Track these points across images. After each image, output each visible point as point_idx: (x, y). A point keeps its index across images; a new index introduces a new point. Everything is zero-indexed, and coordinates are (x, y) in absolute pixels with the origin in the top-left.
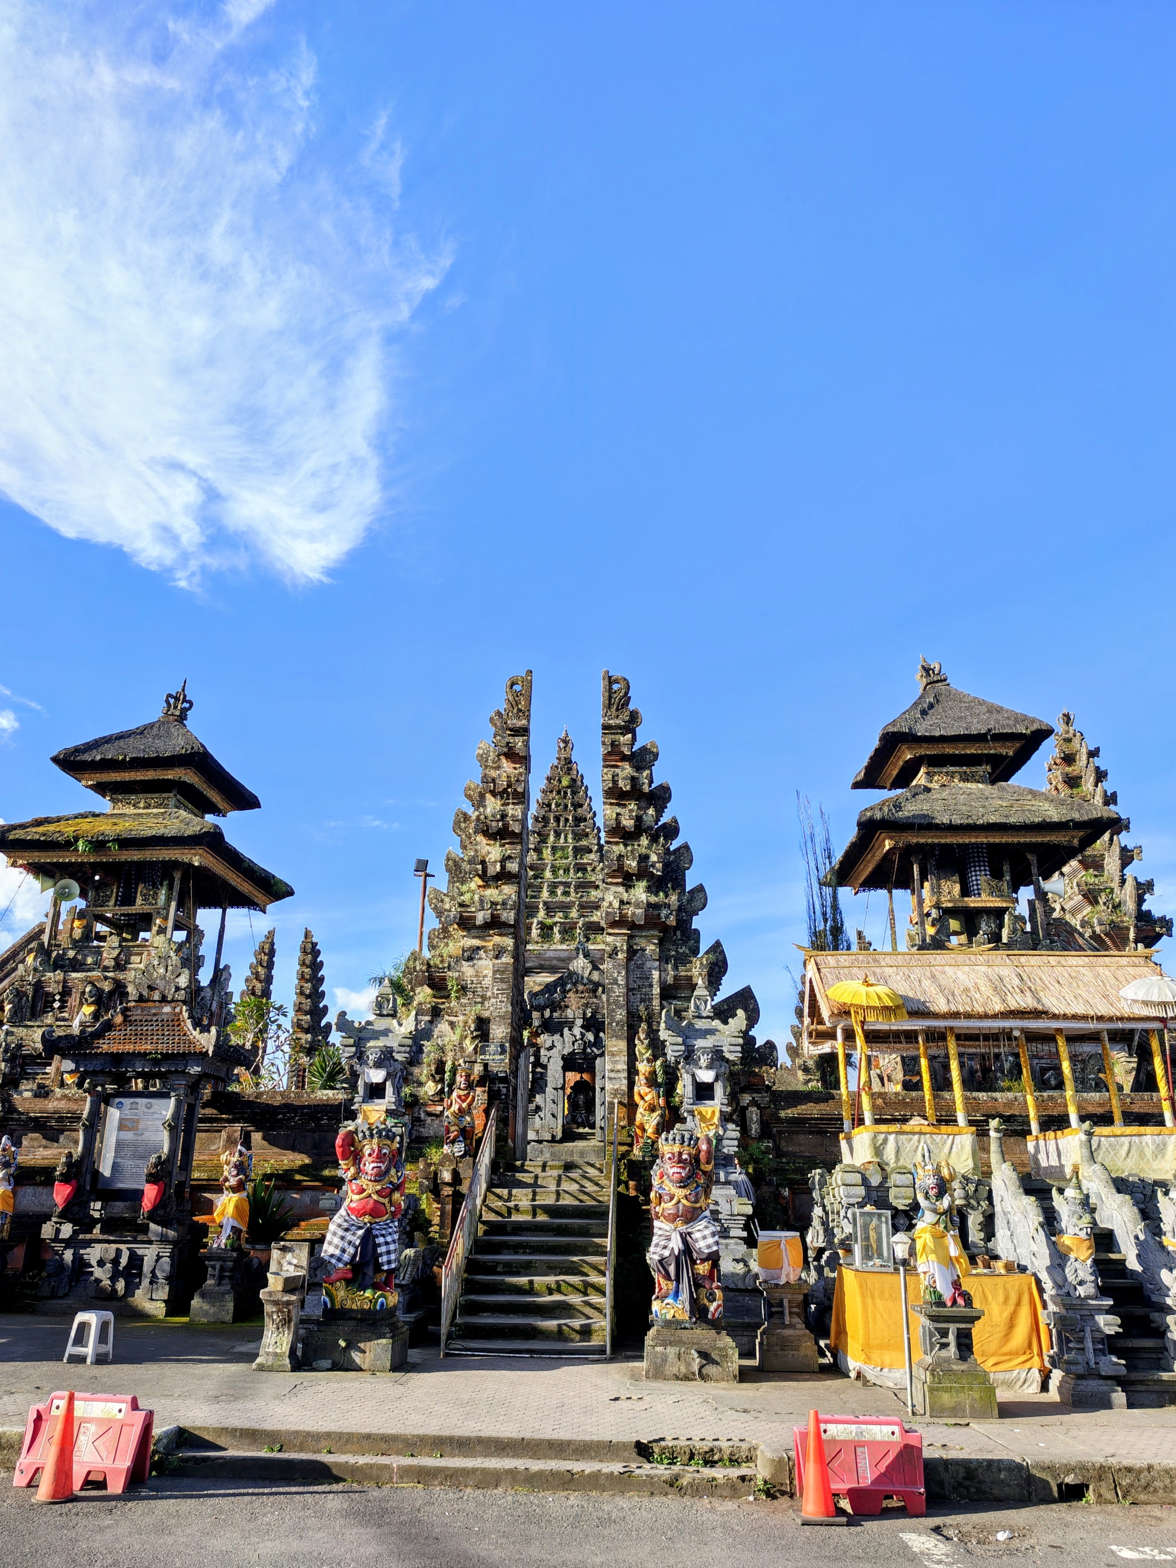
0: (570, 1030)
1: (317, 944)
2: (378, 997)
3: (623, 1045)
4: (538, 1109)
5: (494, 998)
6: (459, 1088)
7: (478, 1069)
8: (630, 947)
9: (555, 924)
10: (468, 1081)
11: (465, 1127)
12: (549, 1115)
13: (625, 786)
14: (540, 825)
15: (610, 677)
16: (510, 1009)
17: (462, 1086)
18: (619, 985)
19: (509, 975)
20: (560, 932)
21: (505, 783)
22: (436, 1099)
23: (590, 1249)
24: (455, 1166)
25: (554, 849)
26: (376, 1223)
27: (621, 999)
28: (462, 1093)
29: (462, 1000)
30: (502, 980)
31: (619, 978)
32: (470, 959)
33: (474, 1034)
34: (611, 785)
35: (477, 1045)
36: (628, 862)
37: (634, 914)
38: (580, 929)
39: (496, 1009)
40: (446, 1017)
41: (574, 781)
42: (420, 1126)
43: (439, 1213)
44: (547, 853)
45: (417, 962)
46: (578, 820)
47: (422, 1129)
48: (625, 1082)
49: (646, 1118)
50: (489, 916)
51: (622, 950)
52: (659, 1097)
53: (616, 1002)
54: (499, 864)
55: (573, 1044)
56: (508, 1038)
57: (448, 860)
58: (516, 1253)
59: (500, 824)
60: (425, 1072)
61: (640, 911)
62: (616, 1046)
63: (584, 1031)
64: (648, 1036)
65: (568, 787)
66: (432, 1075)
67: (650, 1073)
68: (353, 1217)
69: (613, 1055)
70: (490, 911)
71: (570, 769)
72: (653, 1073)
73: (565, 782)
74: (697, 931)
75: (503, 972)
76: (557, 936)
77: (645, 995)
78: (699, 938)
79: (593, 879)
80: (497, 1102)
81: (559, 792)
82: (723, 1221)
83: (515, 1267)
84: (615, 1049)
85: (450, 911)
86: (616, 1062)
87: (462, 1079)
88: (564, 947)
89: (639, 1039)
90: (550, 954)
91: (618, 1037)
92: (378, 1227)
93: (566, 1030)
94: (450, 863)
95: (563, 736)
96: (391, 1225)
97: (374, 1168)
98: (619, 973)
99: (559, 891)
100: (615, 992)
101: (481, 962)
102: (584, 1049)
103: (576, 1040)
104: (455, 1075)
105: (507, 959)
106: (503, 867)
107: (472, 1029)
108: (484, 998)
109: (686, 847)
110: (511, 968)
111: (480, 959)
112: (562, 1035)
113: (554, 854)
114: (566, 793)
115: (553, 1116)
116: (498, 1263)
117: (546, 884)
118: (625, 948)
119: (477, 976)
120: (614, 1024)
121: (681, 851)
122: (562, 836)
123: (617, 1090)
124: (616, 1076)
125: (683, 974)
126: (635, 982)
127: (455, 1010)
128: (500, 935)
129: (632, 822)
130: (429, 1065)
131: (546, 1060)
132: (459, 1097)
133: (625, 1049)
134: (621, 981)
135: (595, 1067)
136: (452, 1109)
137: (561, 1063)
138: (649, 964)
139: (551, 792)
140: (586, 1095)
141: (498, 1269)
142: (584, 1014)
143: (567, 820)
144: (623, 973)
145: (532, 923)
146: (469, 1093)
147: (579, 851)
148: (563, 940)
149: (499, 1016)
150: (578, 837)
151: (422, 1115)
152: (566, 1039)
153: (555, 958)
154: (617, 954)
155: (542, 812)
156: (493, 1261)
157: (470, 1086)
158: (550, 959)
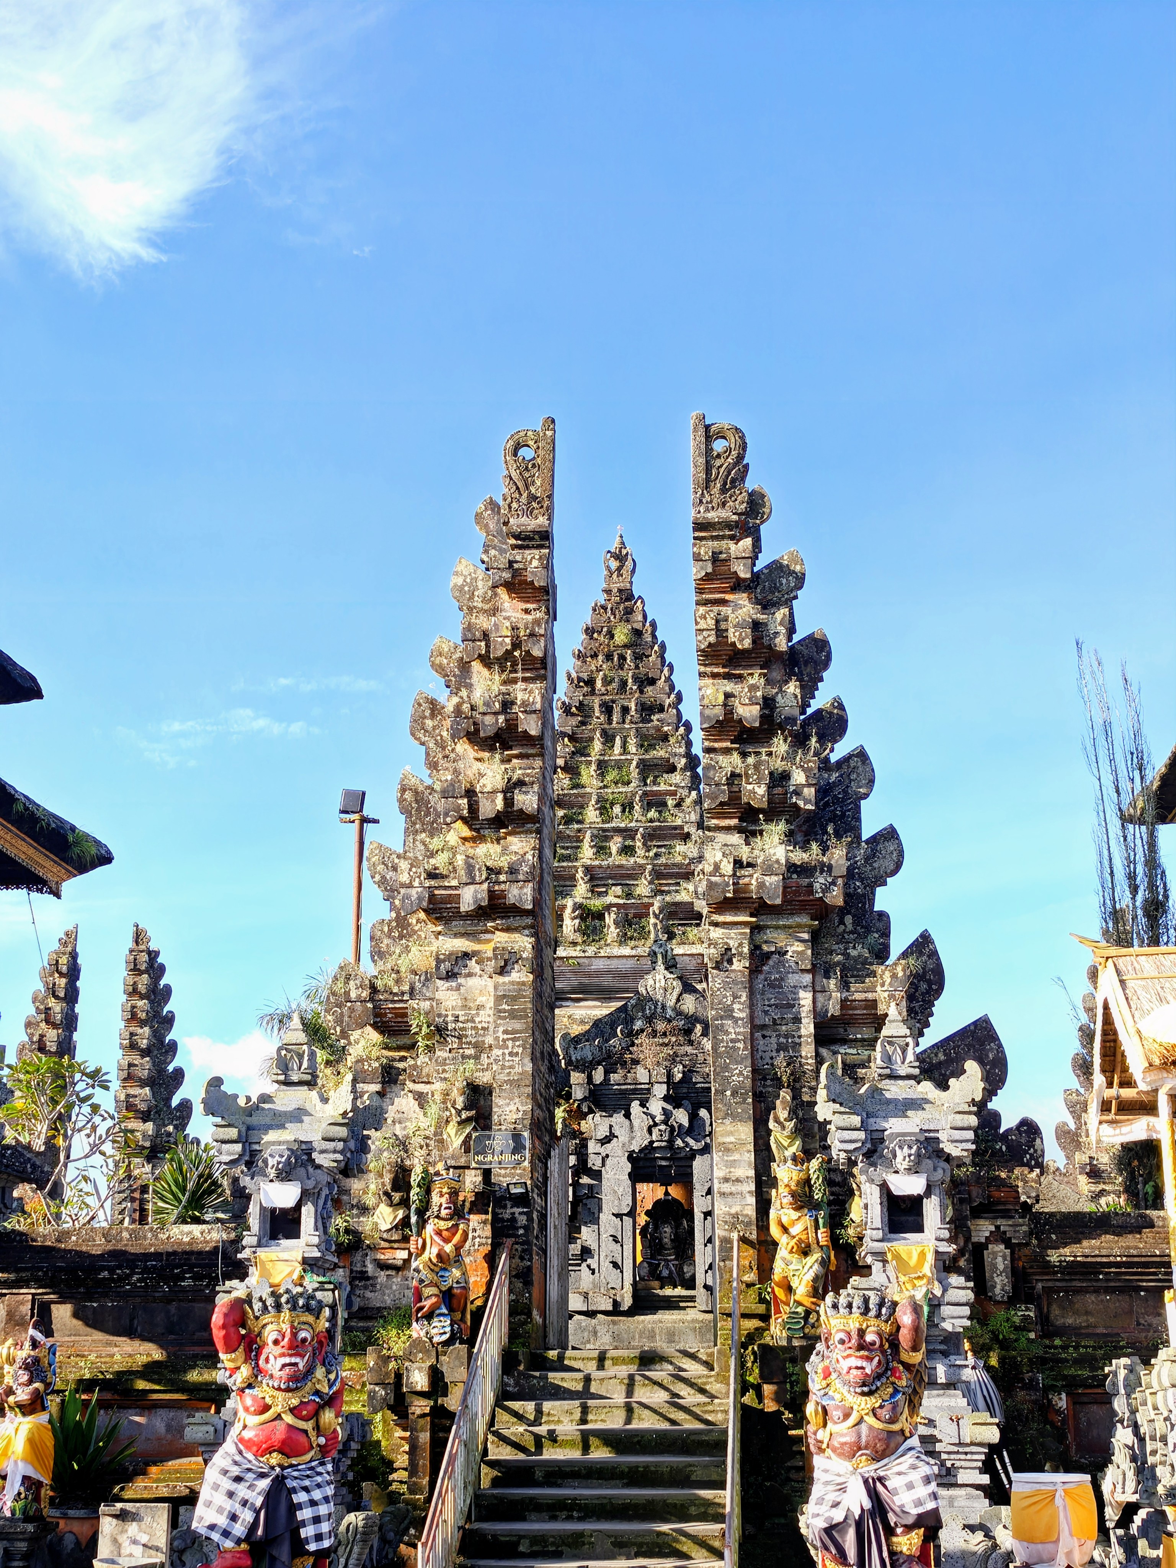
0: (643, 1105)
1: (157, 953)
2: (280, 1049)
3: (745, 1132)
4: (586, 1252)
5: (500, 1048)
6: (438, 1217)
7: (472, 1180)
8: (755, 948)
9: (608, 907)
10: (455, 1204)
11: (451, 1288)
12: (606, 1265)
13: (741, 640)
14: (574, 721)
15: (707, 428)
16: (529, 1067)
17: (444, 1213)
18: (736, 1020)
19: (526, 1004)
20: (616, 923)
21: (508, 640)
22: (395, 1237)
23: (693, 1510)
24: (434, 1361)
25: (602, 766)
26: (291, 1466)
27: (741, 1045)
28: (443, 1225)
29: (438, 1053)
30: (513, 1015)
31: (736, 1006)
32: (450, 976)
33: (463, 1117)
34: (712, 639)
35: (469, 1136)
36: (750, 787)
37: (761, 885)
38: (656, 916)
39: (503, 1067)
40: (410, 1085)
41: (638, 633)
42: (366, 1287)
43: (406, 1448)
44: (589, 775)
45: (352, 983)
46: (648, 710)
47: (368, 1294)
48: (752, 1200)
49: (792, 1267)
50: (485, 895)
51: (740, 954)
52: (817, 1228)
53: (731, 1051)
54: (500, 796)
55: (650, 1132)
56: (527, 1122)
57: (403, 790)
58: (553, 1518)
59: (501, 718)
60: (373, 1187)
61: (774, 879)
62: (731, 1133)
63: (669, 1107)
64: (793, 1113)
65: (625, 646)
66: (386, 1194)
67: (798, 1183)
68: (250, 1456)
69: (728, 1150)
70: (485, 886)
71: (629, 611)
72: (807, 1182)
73: (621, 636)
74: (883, 916)
75: (513, 999)
76: (612, 932)
77: (786, 1037)
78: (888, 927)
79: (679, 822)
80: (509, 1241)
81: (609, 657)
82: (944, 1456)
83: (553, 1544)
84: (732, 1139)
85: (410, 886)
86: (733, 1164)
87: (443, 1200)
88: (626, 951)
89: (777, 1120)
90: (599, 965)
91: (735, 1117)
92: (295, 1474)
93: (635, 1107)
94: (408, 795)
95: (614, 546)
96: (320, 1469)
97: (284, 1366)
98: (735, 997)
99: (615, 845)
100: (727, 1033)
101: (471, 981)
102: (671, 1141)
103: (656, 1125)
104: (428, 1192)
105: (520, 975)
106: (509, 802)
107: (460, 1105)
108: (480, 1048)
109: (861, 755)
110: (529, 992)
111: (470, 975)
112: (628, 1116)
113: (602, 775)
114: (622, 658)
115: (615, 1265)
116: (521, 1536)
117: (588, 834)
118: (746, 950)
119: (465, 1007)
120: (728, 1093)
121: (852, 762)
122: (618, 741)
123: (736, 1216)
124: (733, 1189)
125: (858, 996)
126: (766, 1013)
127: (425, 1071)
128: (508, 930)
129: (756, 710)
130: (380, 1175)
131: (599, 1162)
132: (439, 1233)
133: (751, 1139)
134: (740, 1011)
135: (692, 1174)
136: (426, 1256)
137: (628, 1167)
138: (793, 979)
139: (595, 656)
140: (678, 1225)
141: (521, 1548)
142: (669, 1075)
143: (625, 710)
144: (744, 998)
145: (564, 907)
146: (456, 1226)
147: (647, 769)
148: (624, 939)
149: (510, 1082)
150: (647, 742)
151: (370, 1268)
152: (636, 1122)
153: (609, 972)
154: (730, 962)
155: (579, 696)
156: (510, 1534)
157: (458, 1213)
158: (599, 973)
